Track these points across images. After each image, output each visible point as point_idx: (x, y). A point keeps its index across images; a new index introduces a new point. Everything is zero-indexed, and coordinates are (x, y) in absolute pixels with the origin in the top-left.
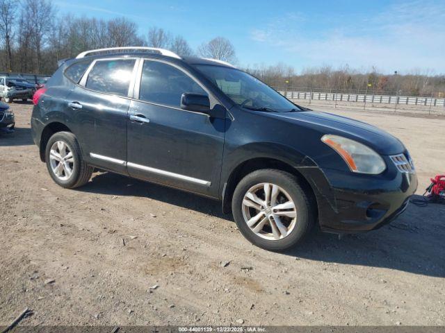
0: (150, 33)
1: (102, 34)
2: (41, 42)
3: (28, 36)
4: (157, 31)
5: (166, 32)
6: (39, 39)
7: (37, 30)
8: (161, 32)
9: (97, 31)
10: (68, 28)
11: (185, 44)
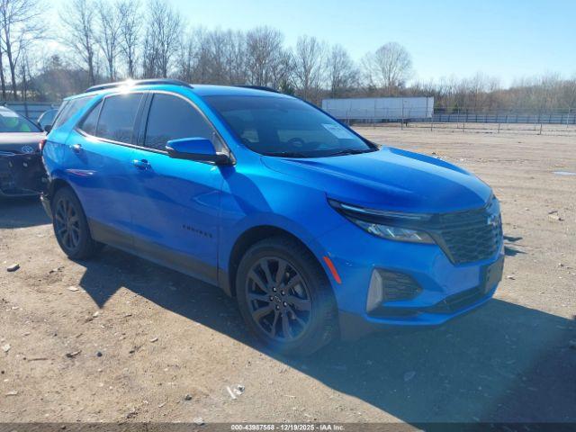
0: (299, 44)
1: (239, 50)
2: (168, 65)
3: (154, 59)
4: (308, 40)
5: (319, 40)
6: (165, 62)
7: (163, 51)
8: (313, 41)
9: (233, 46)
10: (199, 45)
11: (344, 55)
